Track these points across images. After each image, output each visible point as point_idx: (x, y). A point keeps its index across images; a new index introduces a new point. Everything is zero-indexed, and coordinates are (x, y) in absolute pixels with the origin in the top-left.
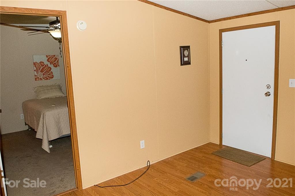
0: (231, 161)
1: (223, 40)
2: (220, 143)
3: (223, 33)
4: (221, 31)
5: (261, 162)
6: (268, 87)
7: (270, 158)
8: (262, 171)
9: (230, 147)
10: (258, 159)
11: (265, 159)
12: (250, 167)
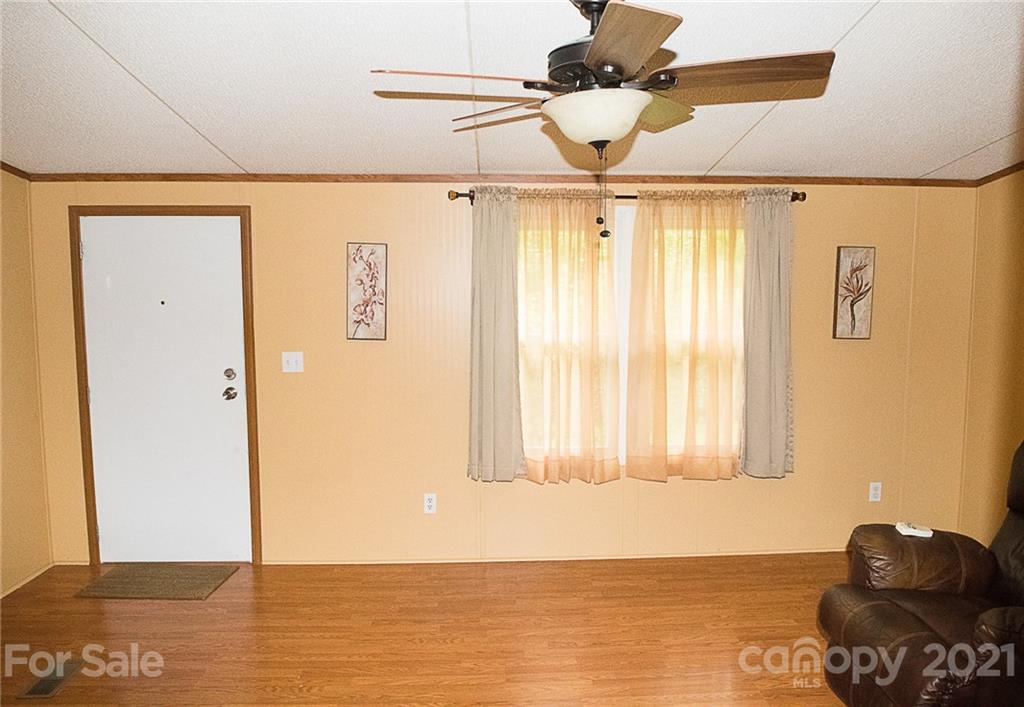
0: (148, 601)
1: (82, 239)
2: (91, 561)
3: (82, 218)
4: (76, 212)
5: (230, 580)
6: (229, 373)
7: (248, 563)
8: (243, 600)
9: (128, 563)
10: (218, 573)
11: (238, 568)
12: (208, 600)
